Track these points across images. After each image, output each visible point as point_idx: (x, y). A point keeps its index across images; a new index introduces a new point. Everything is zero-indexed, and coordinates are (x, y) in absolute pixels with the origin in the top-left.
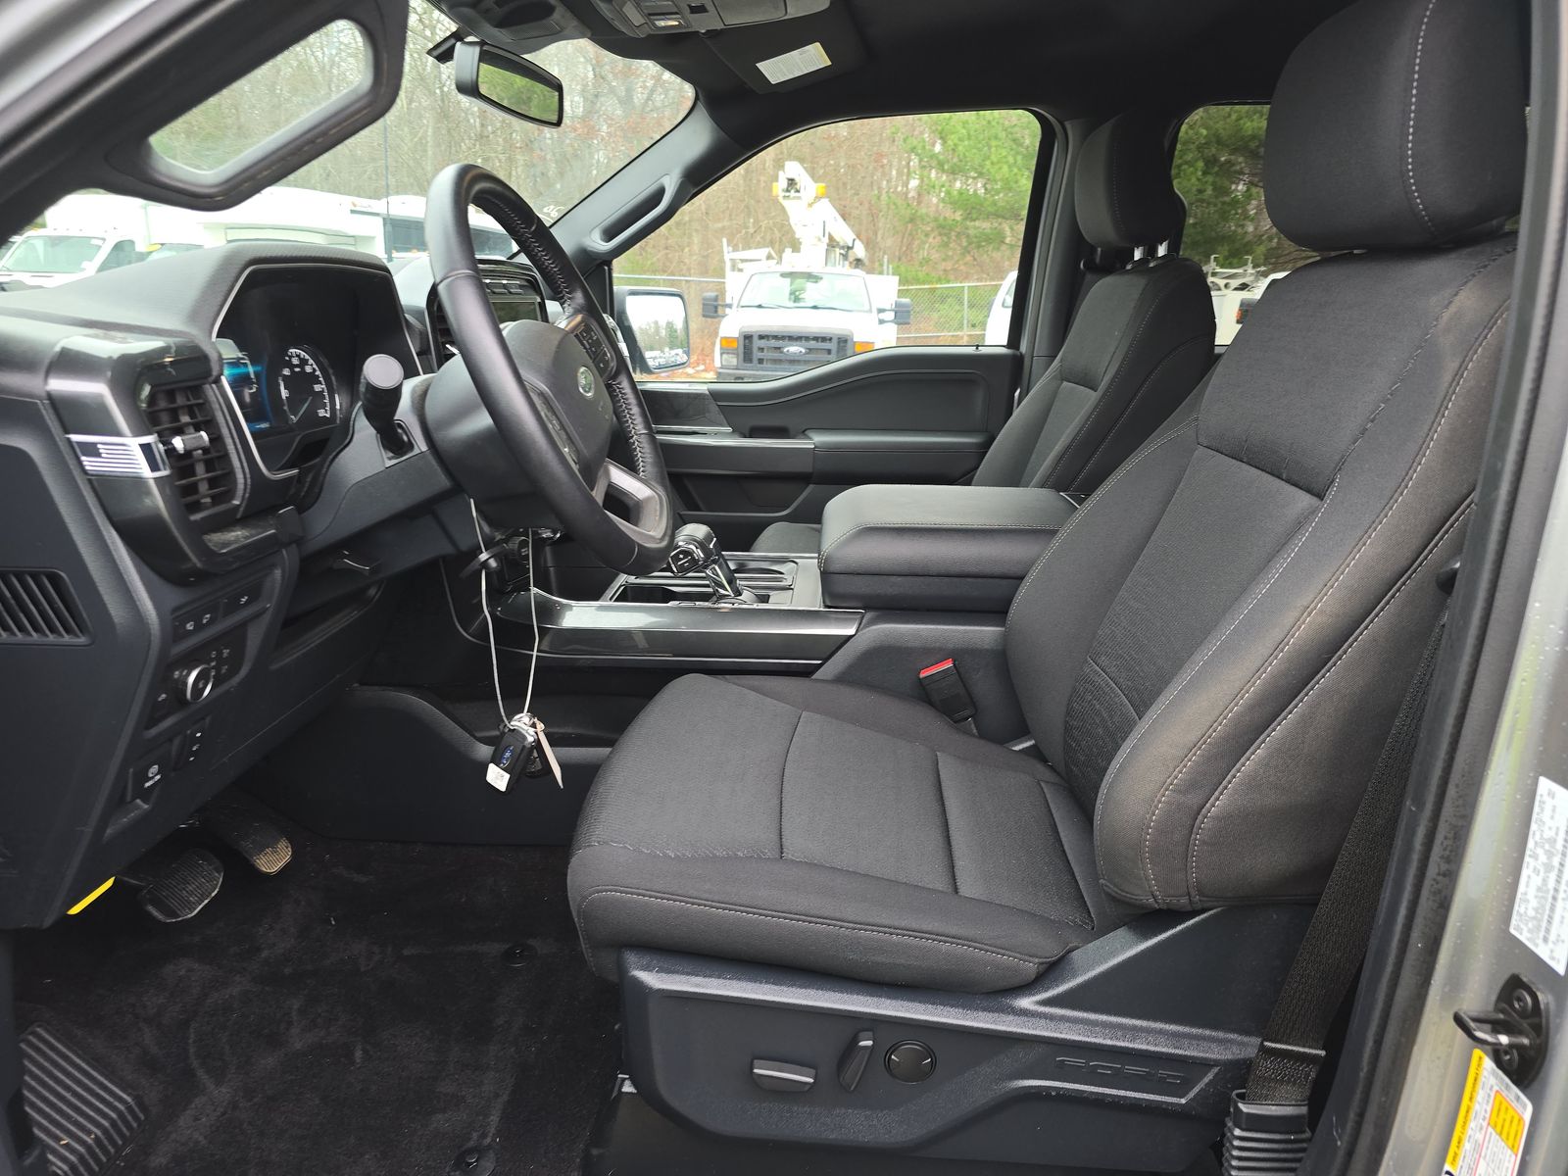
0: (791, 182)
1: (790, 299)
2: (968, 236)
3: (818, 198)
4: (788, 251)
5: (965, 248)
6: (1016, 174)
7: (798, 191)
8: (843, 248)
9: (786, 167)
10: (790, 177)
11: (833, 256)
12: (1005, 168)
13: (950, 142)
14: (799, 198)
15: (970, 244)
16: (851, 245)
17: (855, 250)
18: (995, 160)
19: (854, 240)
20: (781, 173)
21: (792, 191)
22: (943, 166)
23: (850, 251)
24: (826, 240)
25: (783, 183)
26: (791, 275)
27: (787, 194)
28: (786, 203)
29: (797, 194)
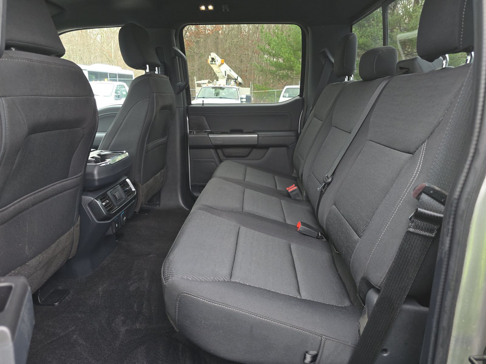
0: (213, 59)
1: (215, 95)
2: (279, 75)
3: (222, 64)
4: (215, 80)
5: (279, 79)
6: (290, 56)
7: (215, 62)
8: (234, 79)
9: (211, 55)
10: (212, 57)
11: (228, 82)
12: (287, 54)
13: (271, 47)
14: (216, 64)
15: (280, 78)
16: (237, 78)
17: (238, 80)
18: (283, 52)
19: (238, 77)
20: (209, 56)
21: (214, 62)
22: (270, 54)
23: (237, 80)
24: (226, 77)
25: (210, 59)
26: (215, 88)
27: (212, 63)
28: (212, 65)
29: (215, 63)
